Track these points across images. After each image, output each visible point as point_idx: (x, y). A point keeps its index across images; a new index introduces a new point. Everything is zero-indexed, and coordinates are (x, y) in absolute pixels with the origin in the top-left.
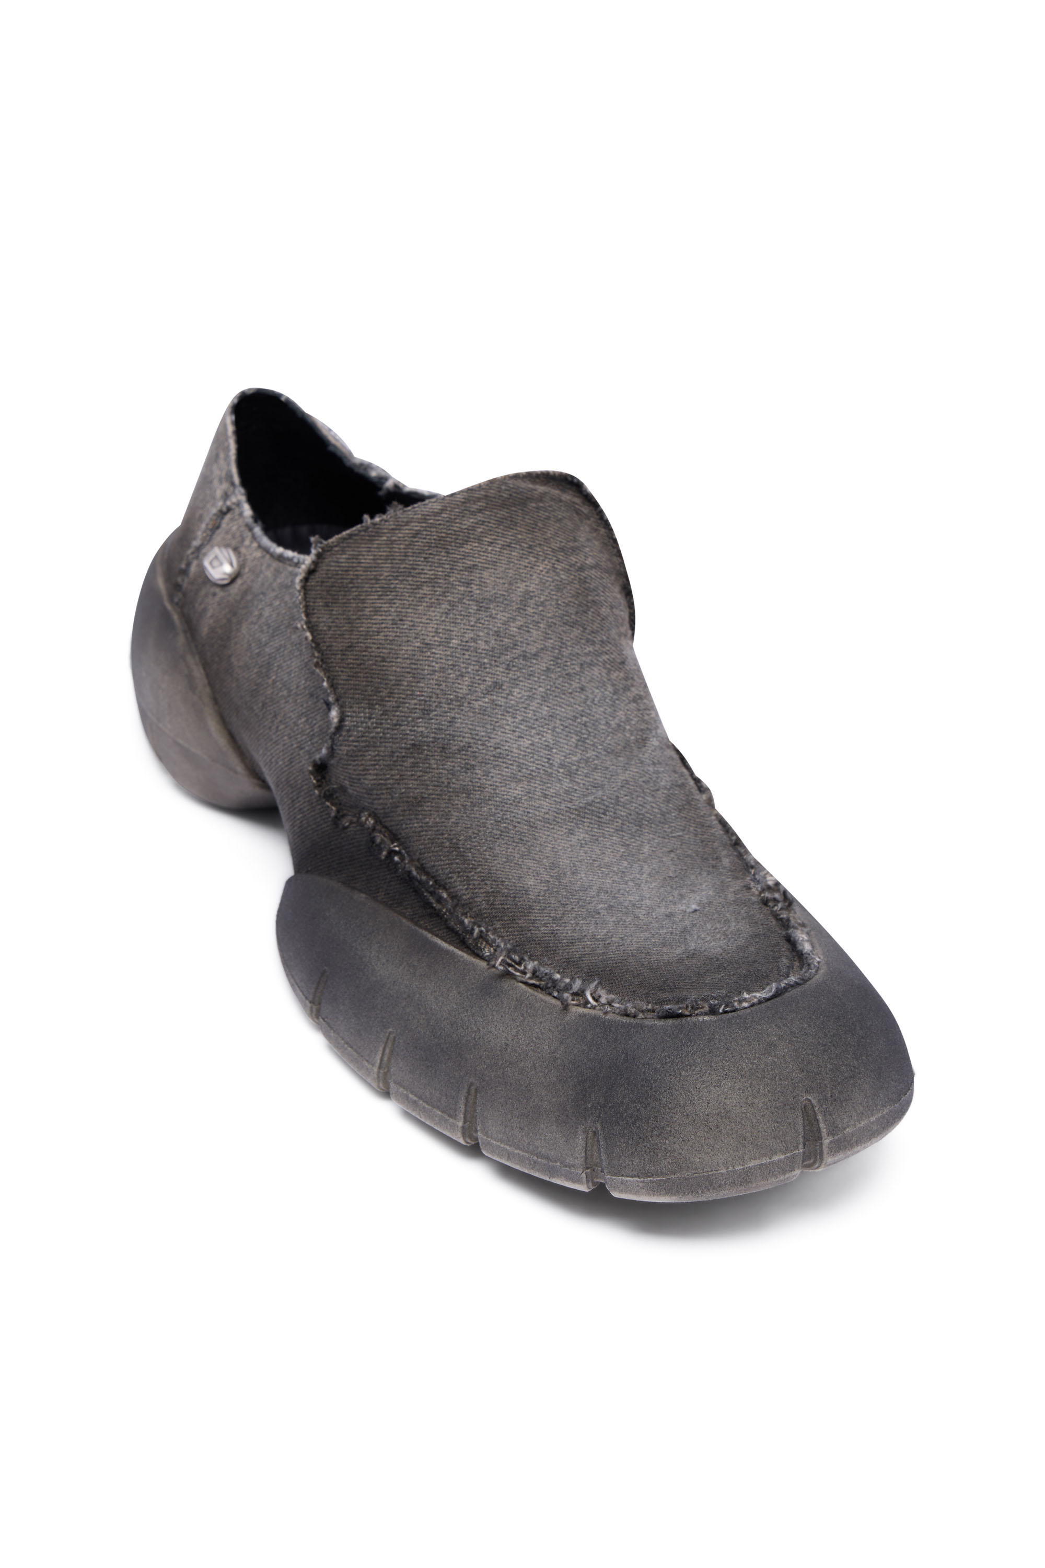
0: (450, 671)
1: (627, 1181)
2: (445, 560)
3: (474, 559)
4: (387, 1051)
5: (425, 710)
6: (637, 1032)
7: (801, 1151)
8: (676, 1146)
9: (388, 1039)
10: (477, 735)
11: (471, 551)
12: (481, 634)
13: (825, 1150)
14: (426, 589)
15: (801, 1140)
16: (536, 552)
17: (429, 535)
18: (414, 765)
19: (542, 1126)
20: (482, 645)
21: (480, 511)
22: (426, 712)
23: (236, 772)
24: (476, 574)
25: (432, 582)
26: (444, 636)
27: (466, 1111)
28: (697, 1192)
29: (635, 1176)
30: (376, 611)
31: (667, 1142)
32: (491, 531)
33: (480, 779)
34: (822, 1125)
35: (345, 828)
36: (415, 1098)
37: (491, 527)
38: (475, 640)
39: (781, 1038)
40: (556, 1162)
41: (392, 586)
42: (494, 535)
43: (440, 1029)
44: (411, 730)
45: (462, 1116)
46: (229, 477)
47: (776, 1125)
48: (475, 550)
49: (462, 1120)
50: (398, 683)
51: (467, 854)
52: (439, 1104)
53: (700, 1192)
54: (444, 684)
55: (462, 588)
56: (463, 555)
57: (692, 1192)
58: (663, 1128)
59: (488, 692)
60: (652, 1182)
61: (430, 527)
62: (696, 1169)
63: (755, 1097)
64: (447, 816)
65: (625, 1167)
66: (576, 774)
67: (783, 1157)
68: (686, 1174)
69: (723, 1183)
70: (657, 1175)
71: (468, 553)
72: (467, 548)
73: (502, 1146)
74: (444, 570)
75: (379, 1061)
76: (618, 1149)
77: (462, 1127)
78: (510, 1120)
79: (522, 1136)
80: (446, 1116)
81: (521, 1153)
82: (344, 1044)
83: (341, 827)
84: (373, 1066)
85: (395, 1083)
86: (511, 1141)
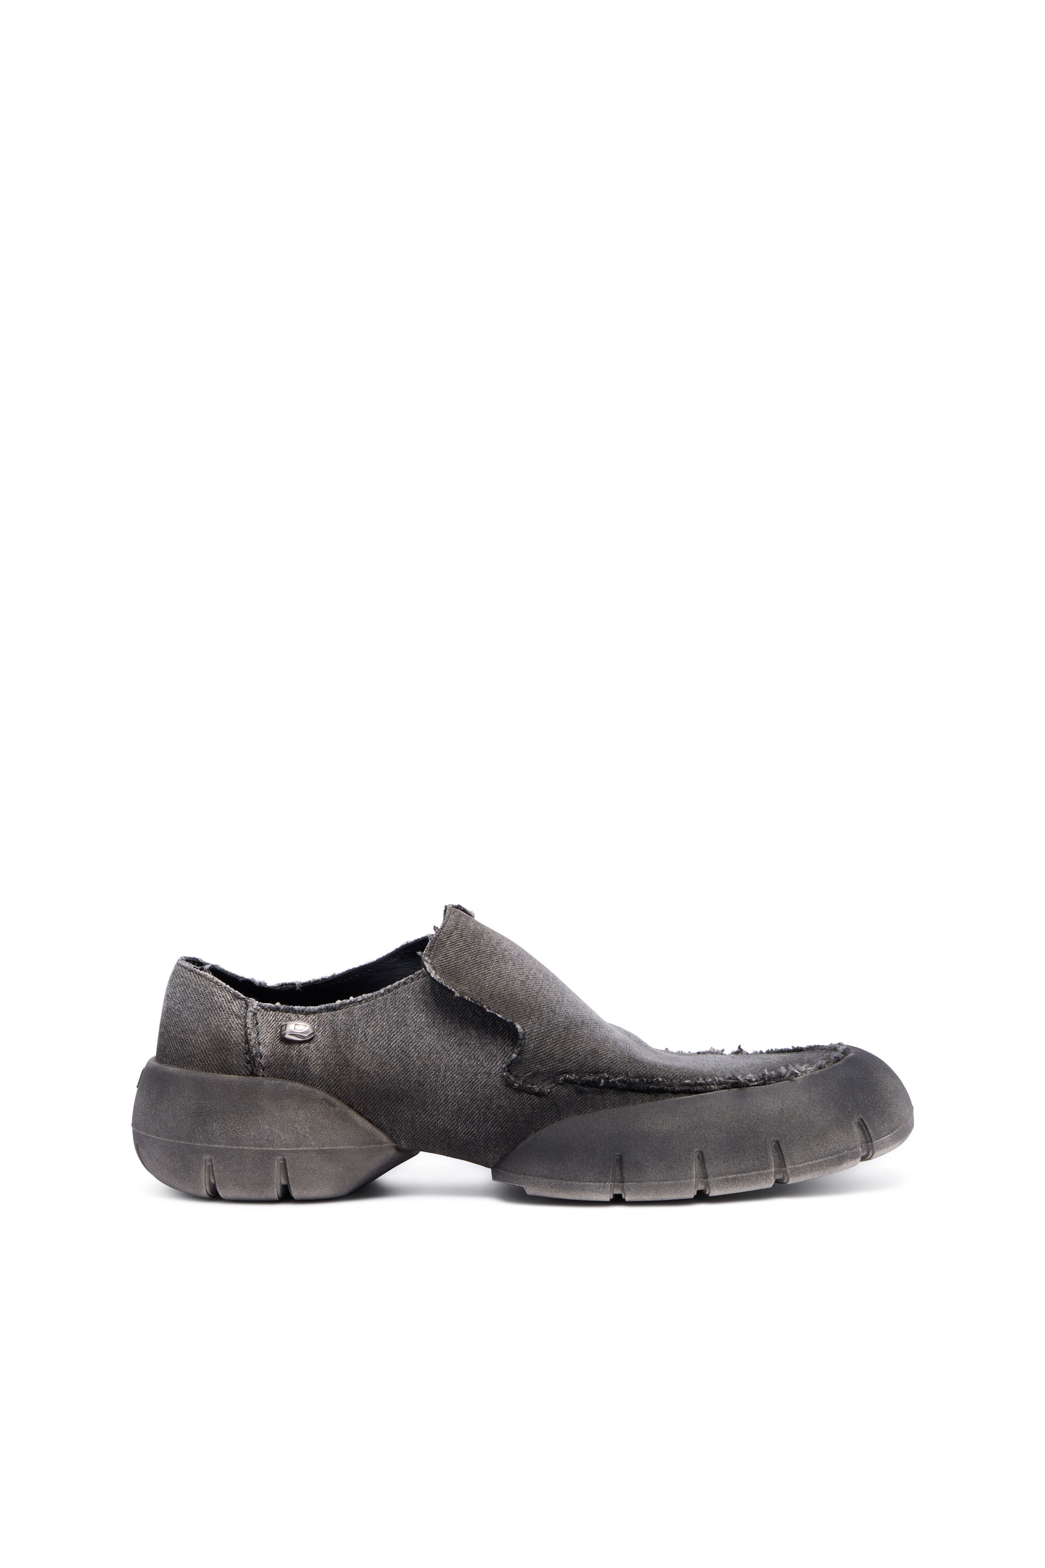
9: (697, 1156)
19: (830, 1135)
35: (549, 1093)
36: (734, 1176)
40: (844, 1151)
45: (776, 1165)
49: (773, 1167)
65: (883, 1131)
75: (695, 1174)
76: (876, 1123)
77: (775, 1172)
78: (808, 1145)
79: (819, 1149)
80: (762, 1172)
81: (820, 1160)
82: (659, 1183)
83: (546, 1094)
84: (691, 1179)
85: (714, 1177)
86: (812, 1156)
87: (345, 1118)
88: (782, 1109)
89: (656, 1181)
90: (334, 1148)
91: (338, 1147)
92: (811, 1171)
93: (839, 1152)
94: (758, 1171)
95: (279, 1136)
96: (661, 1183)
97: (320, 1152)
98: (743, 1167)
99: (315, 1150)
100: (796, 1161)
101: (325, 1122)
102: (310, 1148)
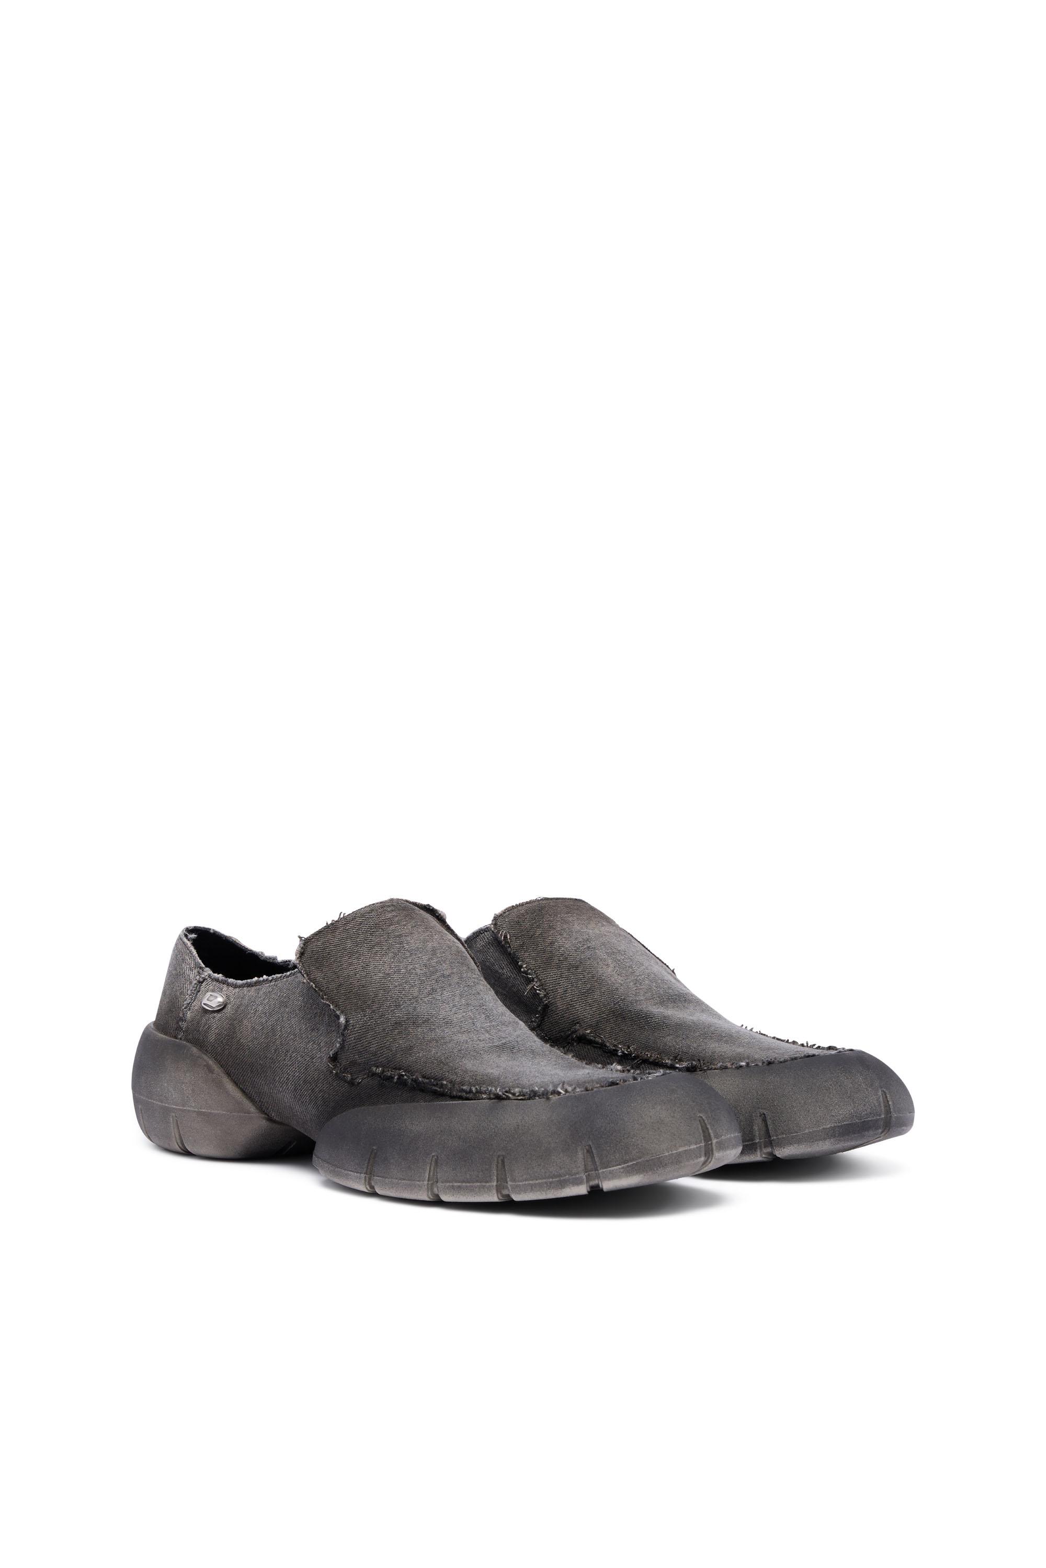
0: (405, 985)
1: (613, 1170)
4: (432, 1168)
5: (396, 1005)
7: (703, 1144)
8: (639, 1142)
9: (432, 1161)
10: (431, 1013)
12: (417, 966)
13: (714, 1148)
14: (377, 948)
15: (702, 1138)
18: (400, 1033)
19: (553, 1157)
20: (418, 971)
22: (398, 1006)
23: (249, 1113)
24: (403, 939)
26: (396, 969)
27: (497, 1174)
28: (654, 1170)
29: (618, 1165)
30: (351, 964)
31: (633, 1140)
33: (440, 1034)
34: (710, 1131)
35: (359, 1083)
36: (459, 1184)
38: (414, 969)
40: (565, 1176)
41: (356, 950)
43: (469, 1138)
44: (392, 1016)
45: (495, 1178)
46: (197, 966)
47: (689, 1127)
49: (496, 1181)
50: (376, 996)
52: (477, 1178)
53: (655, 1169)
54: (404, 992)
55: (398, 946)
57: (651, 1170)
58: (629, 1133)
59: (429, 994)
60: (628, 1166)
62: (652, 1154)
63: (674, 1113)
64: (430, 1051)
65: (611, 1161)
67: (695, 1146)
68: (647, 1158)
69: (667, 1162)
70: (631, 1161)
73: (527, 1183)
75: (427, 1176)
76: (605, 1152)
77: (496, 1185)
78: (530, 1164)
79: (540, 1170)
80: (484, 1184)
81: (540, 1181)
82: (398, 1181)
83: (356, 1083)
84: (423, 1181)
85: (443, 1183)
86: (533, 1176)
87: (219, 1085)
88: (518, 1125)
89: (397, 1179)
90: (209, 1111)
91: (212, 1111)
92: (532, 1190)
93: (560, 1176)
94: (480, 1182)
95: (172, 1095)
96: (400, 1181)
97: (200, 1113)
98: (468, 1177)
99: (195, 1111)
100: (517, 1178)
101: (203, 1087)
102: (192, 1109)
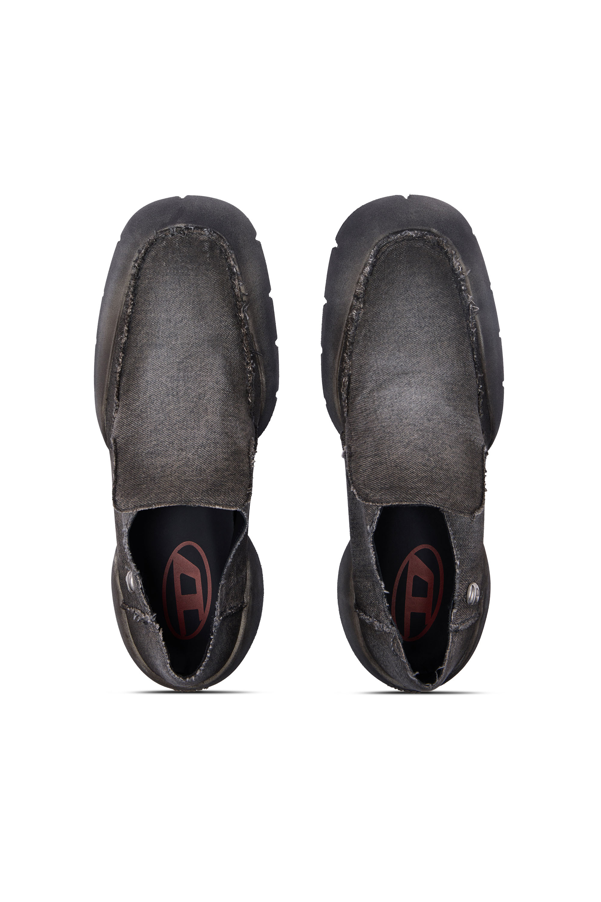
2: (434, 474)
3: (423, 468)
6: (455, 242)
11: (422, 472)
14: (445, 467)
16: (395, 463)
17: (436, 488)
21: (412, 488)
24: (424, 462)
25: (441, 469)
32: (411, 478)
33: (446, 393)
37: (410, 480)
39: (412, 214)
41: (455, 478)
42: (411, 476)
48: (420, 472)
50: (463, 442)
51: (462, 365)
55: (432, 459)
56: (426, 472)
61: (435, 491)
66: (407, 383)
71: (424, 473)
72: (424, 474)
74: (436, 470)
